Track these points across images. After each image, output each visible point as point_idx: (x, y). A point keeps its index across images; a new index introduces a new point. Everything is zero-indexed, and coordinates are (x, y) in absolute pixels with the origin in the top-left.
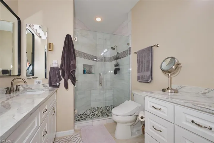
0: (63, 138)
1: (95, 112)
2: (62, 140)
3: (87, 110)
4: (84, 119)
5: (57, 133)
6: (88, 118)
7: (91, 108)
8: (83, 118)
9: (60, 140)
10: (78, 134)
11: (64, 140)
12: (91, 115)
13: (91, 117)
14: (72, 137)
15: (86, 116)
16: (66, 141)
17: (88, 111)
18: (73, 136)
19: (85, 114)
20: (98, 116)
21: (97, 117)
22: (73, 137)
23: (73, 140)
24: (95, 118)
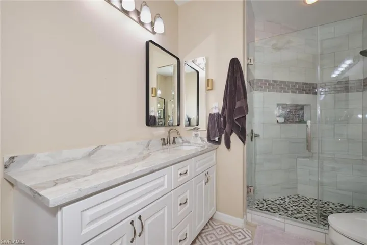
0: (225, 224)
1: (304, 206)
2: (222, 227)
3: (286, 197)
4: (272, 211)
5: (218, 213)
6: (282, 213)
7: (298, 195)
8: (272, 209)
9: (220, 226)
10: (249, 231)
11: (225, 229)
12: (291, 209)
13: (290, 213)
14: (237, 231)
15: (280, 207)
16: (227, 230)
17: (287, 200)
18: (240, 230)
19: (278, 202)
20: (309, 219)
21: (305, 219)
22: (240, 232)
23: (237, 237)
24: (299, 220)
